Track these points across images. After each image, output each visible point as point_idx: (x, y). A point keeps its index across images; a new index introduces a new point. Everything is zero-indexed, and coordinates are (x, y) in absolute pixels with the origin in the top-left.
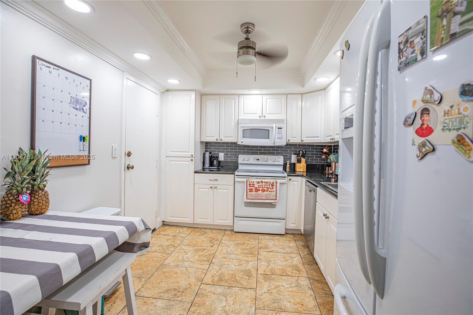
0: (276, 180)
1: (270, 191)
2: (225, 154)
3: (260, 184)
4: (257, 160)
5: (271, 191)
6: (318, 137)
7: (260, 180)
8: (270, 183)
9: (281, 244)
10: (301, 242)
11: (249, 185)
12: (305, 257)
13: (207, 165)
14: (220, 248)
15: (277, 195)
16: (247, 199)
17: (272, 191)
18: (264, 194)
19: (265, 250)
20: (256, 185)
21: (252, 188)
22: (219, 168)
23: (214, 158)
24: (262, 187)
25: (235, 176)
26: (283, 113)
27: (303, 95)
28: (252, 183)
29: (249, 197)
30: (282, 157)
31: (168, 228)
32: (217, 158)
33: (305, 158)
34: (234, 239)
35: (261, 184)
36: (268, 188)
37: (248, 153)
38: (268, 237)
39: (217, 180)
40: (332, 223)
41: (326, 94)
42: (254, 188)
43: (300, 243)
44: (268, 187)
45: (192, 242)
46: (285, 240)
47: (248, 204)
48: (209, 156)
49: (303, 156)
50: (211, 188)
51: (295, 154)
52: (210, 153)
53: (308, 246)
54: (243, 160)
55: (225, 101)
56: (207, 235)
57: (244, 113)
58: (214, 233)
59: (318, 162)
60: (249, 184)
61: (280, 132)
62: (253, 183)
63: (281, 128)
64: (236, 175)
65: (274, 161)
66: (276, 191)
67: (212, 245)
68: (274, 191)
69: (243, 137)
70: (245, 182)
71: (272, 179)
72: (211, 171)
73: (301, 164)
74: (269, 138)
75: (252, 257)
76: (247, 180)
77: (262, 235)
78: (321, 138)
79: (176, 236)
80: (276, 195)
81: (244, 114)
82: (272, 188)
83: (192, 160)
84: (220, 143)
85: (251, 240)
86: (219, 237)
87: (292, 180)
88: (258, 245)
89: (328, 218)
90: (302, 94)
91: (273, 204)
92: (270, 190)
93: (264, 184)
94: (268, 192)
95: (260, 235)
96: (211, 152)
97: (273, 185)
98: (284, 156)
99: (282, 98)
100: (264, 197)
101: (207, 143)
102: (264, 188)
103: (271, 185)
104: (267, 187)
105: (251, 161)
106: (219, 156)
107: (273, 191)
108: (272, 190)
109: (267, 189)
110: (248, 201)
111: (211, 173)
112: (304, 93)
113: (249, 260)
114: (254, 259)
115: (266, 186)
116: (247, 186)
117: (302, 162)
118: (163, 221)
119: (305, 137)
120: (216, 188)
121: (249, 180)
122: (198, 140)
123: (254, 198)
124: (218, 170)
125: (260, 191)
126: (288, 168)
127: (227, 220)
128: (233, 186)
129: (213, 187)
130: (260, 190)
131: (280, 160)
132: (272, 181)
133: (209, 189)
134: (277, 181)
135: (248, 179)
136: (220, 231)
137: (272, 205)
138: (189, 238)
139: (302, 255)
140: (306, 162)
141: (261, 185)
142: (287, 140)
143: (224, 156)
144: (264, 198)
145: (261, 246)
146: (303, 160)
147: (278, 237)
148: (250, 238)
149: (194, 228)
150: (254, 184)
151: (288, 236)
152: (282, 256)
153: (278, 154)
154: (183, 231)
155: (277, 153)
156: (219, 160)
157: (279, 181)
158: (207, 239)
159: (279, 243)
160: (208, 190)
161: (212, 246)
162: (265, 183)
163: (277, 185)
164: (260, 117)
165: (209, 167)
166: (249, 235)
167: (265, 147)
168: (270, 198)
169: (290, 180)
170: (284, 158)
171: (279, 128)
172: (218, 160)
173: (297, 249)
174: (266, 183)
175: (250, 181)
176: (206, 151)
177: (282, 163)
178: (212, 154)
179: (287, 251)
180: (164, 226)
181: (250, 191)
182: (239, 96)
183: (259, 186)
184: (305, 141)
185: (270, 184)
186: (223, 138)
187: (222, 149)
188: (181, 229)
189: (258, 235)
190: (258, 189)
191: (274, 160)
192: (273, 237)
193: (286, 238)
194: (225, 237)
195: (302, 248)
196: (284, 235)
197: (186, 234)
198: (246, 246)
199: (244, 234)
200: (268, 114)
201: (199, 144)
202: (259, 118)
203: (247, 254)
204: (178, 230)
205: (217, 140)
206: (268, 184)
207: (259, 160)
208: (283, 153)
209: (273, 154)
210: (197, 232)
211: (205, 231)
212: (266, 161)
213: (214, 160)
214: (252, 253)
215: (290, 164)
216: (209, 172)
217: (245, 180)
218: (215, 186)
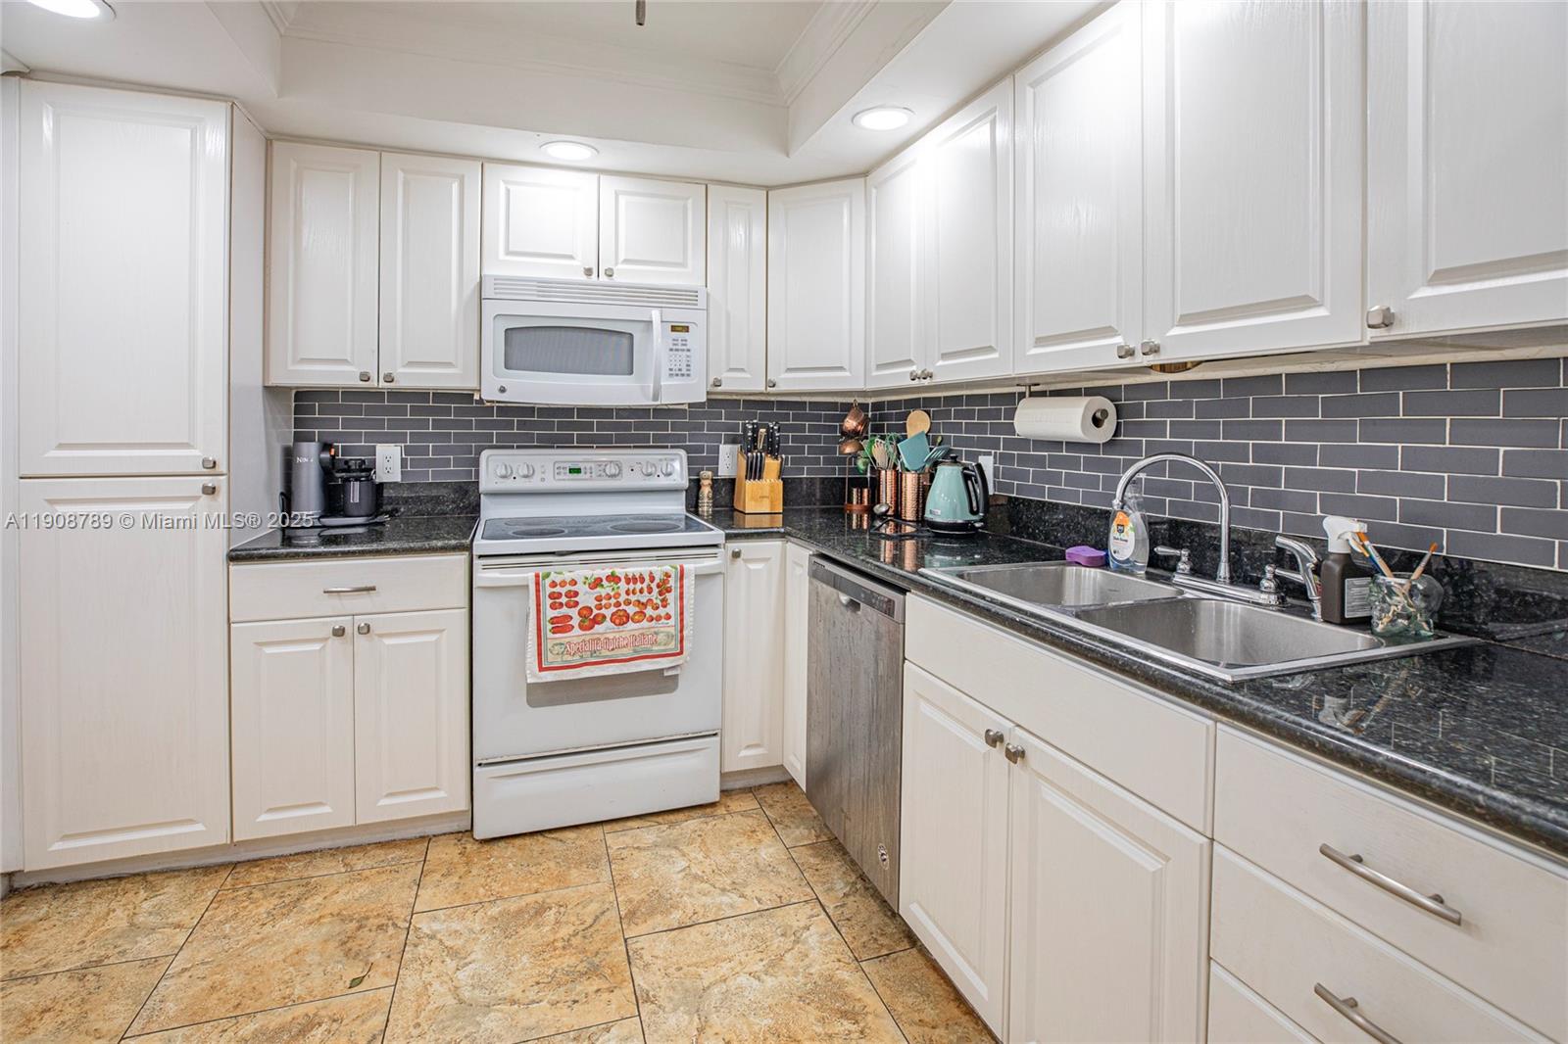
0: (677, 563)
1: (651, 619)
2: (408, 451)
3: (606, 589)
4: (572, 471)
5: (659, 618)
6: (841, 368)
7: (602, 572)
8: (652, 579)
9: (720, 859)
10: (798, 827)
11: (549, 602)
12: (847, 913)
13: (308, 509)
14: (411, 980)
15: (685, 633)
16: (541, 669)
17: (663, 615)
18: (623, 635)
19: (659, 921)
20: (587, 598)
21: (565, 610)
22: (378, 520)
23: (348, 470)
24: (613, 601)
25: (476, 561)
26: (690, 262)
27: (770, 193)
28: (563, 591)
29: (551, 659)
30: (683, 453)
31: (44, 909)
32: (367, 469)
33: (776, 458)
34: (481, 891)
35: (609, 590)
36: (645, 605)
37: (525, 443)
38: (649, 834)
39: (373, 589)
40: (1046, 779)
41: (874, 191)
42: (574, 612)
43: (797, 832)
44: (644, 600)
45: (223, 984)
46: (731, 832)
47: (543, 695)
48: (321, 461)
49: (772, 449)
50: (339, 632)
51: (733, 440)
52: (326, 447)
53: (833, 840)
54: (504, 477)
55: (406, 183)
56: (319, 899)
57: (511, 249)
58: (362, 879)
59: (819, 471)
60: (552, 596)
61: (680, 347)
62: (568, 588)
63: (686, 329)
64: (480, 557)
65: (649, 475)
66: (682, 613)
67: (357, 972)
68: (672, 614)
69: (507, 367)
70: (527, 586)
71: (659, 559)
72: (333, 543)
73: (763, 482)
74: (631, 373)
75: (605, 996)
76: (537, 576)
77: (617, 827)
78: (851, 372)
79: (98, 963)
80: (682, 631)
81: (508, 253)
82: (663, 600)
83: (211, 491)
84: (377, 395)
85: (574, 873)
86: (395, 893)
87: (742, 556)
88: (612, 897)
89: (1022, 754)
90: (768, 188)
91: (666, 674)
92: (654, 614)
93: (623, 585)
94: (645, 623)
95: (607, 828)
96: (329, 440)
97: (664, 588)
98: (688, 449)
99: (687, 199)
100: (625, 651)
101: (304, 398)
102: (623, 607)
103: (656, 590)
104: (639, 601)
105: (543, 480)
106: (374, 462)
107: (668, 617)
108: (662, 611)
109: (637, 609)
110: (549, 677)
111: (335, 555)
112: (775, 184)
113: (590, 1020)
114: (619, 1007)
115: (633, 598)
116: (538, 605)
117: (765, 474)
118: (10, 875)
119: (783, 368)
120: (366, 630)
121: (548, 575)
122: (251, 378)
123: (577, 660)
124: (375, 532)
125: (608, 623)
126: (706, 500)
127: (436, 789)
128: (466, 611)
129: (348, 631)
130: (604, 617)
131: (675, 468)
132: (658, 570)
133: (326, 639)
134: (685, 566)
135: (542, 571)
136: (398, 853)
137: (661, 682)
138: (199, 957)
139: (832, 907)
140: (781, 471)
141: (612, 594)
142: (711, 381)
143: (404, 462)
144: (627, 652)
145: (630, 901)
146: (771, 465)
147: (692, 824)
148: (566, 859)
149: (236, 865)
150: (576, 594)
151: (736, 805)
152: (747, 941)
153: (661, 443)
154: (157, 911)
155: (656, 438)
156: (378, 481)
157: (690, 567)
158: (324, 930)
159: (707, 857)
160: (317, 647)
161: (356, 982)
162: (628, 583)
163: (682, 587)
164: (588, 272)
165: (322, 517)
166: (553, 843)
167: (605, 412)
168: (655, 648)
169: (736, 555)
170: (690, 461)
171: (674, 329)
172: (369, 479)
173: (796, 873)
174: (635, 581)
175: (553, 577)
176: (299, 438)
177: (685, 484)
178: (336, 454)
179: (759, 901)
180: (13, 902)
181: (555, 631)
182: (486, 165)
183: (599, 599)
184: (782, 387)
185: (654, 585)
186: (401, 370)
187: (392, 424)
188: (143, 894)
189: (598, 832)
190: (596, 615)
191: (649, 471)
192: (672, 825)
193: (728, 817)
194: (430, 892)
195: (812, 860)
196: (713, 805)
197: (178, 926)
198: (557, 922)
199: (528, 841)
200: (626, 261)
201: (257, 401)
202: (584, 278)
203: (575, 976)
204: (116, 911)
205: (365, 377)
206: (645, 586)
207: (578, 471)
208: (682, 438)
209: (641, 442)
210: (257, 894)
211: (310, 872)
212: (613, 476)
213: (347, 480)
214: (596, 960)
215: (716, 483)
216: (322, 549)
217: (529, 575)
218: (361, 621)
